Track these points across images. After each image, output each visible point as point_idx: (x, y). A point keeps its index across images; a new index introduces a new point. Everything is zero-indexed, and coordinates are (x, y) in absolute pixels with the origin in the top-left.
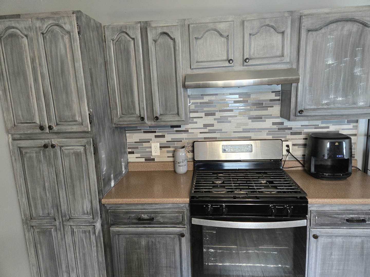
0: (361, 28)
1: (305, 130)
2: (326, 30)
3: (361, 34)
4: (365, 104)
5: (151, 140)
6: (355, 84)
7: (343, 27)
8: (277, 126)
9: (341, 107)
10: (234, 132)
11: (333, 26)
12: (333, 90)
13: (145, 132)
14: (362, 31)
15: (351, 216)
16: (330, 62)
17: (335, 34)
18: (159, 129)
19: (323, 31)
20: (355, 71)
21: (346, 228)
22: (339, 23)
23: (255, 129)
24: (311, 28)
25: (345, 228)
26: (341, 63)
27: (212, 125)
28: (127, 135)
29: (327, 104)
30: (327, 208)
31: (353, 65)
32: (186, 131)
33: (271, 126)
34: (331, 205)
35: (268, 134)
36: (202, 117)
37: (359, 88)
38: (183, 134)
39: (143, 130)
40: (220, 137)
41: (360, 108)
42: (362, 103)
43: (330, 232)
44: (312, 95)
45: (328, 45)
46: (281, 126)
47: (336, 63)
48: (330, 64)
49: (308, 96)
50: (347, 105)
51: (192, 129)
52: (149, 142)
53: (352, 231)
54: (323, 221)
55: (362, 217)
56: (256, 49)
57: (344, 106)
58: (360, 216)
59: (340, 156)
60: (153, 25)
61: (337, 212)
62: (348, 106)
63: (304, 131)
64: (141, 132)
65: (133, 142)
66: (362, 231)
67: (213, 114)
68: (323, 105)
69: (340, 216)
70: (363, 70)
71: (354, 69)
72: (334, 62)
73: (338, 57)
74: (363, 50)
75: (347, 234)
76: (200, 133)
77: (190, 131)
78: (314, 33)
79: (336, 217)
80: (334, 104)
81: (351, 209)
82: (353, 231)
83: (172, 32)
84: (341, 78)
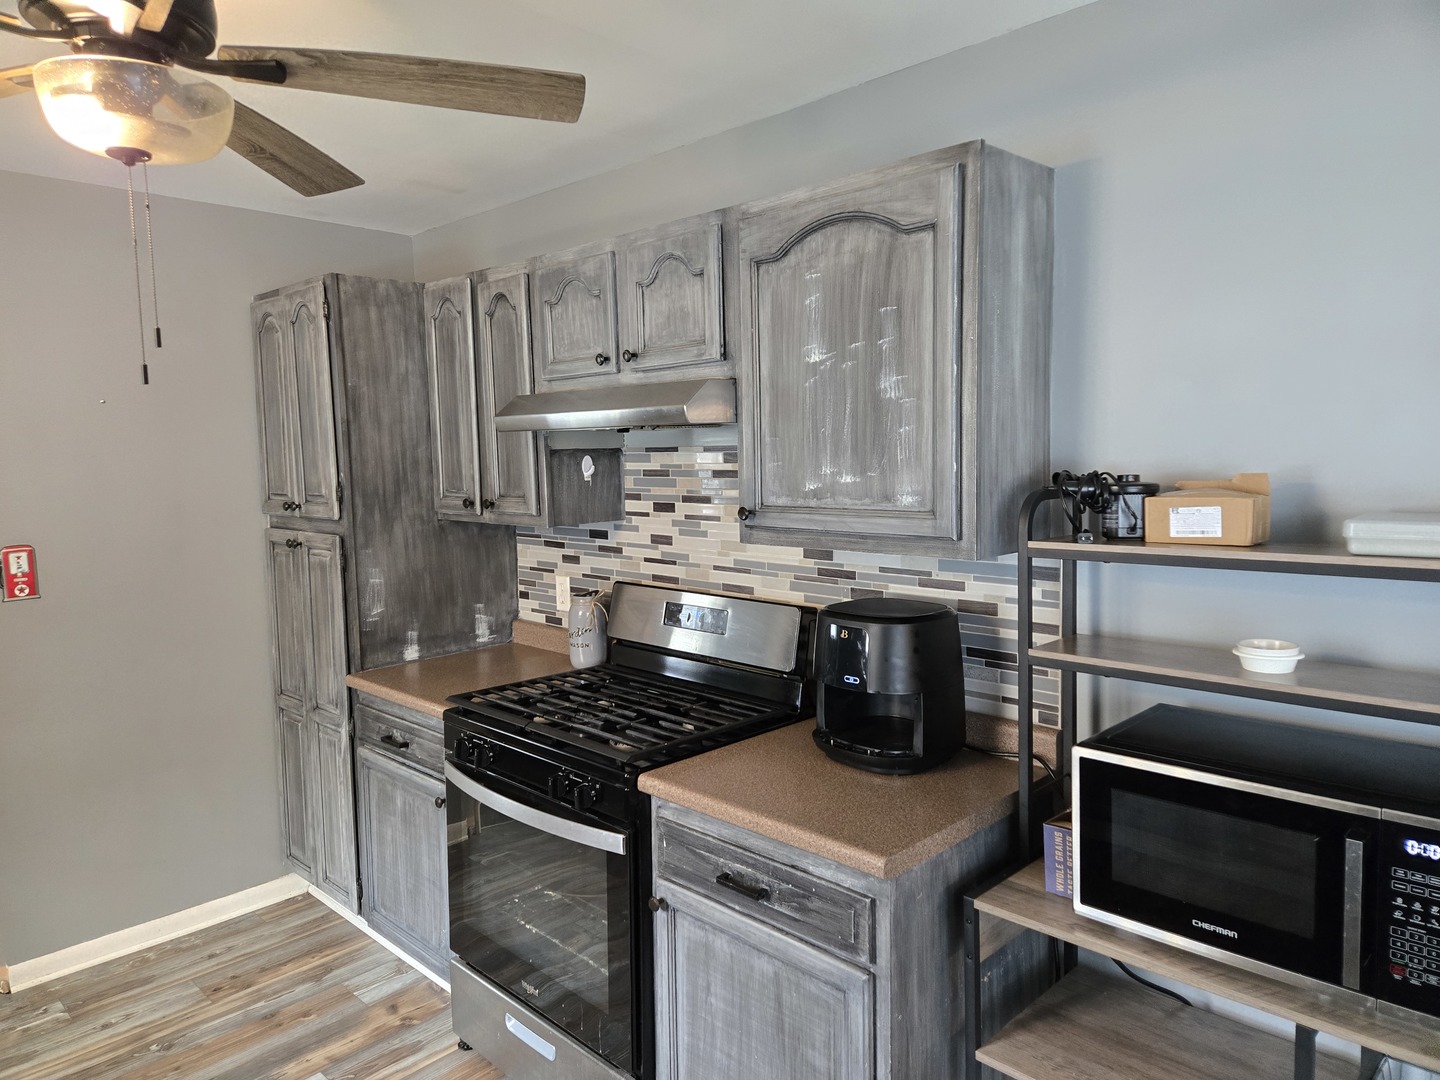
0: (888, 239)
1: (890, 585)
2: (799, 254)
3: (889, 260)
4: (917, 501)
5: (555, 565)
6: (886, 429)
7: (841, 242)
8: (816, 563)
9: (852, 507)
10: (716, 568)
11: (815, 241)
12: (828, 447)
13: (548, 544)
14: (892, 250)
15: (738, 867)
16: (815, 358)
17: (821, 265)
18: (570, 539)
19: (792, 258)
20: (883, 387)
21: (741, 910)
22: (829, 230)
23: (761, 565)
24: (761, 254)
25: (737, 907)
26: (844, 361)
27: (667, 540)
28: (520, 546)
29: (815, 494)
30: (694, 823)
31: (874, 366)
32: (618, 551)
33: (800, 561)
34: (703, 816)
35: (793, 588)
36: (647, 515)
37: (896, 444)
38: (613, 559)
39: (545, 537)
40: (684, 577)
41: (905, 514)
42: (910, 499)
43: (694, 904)
44: (780, 463)
45: (808, 302)
46: (825, 564)
47: (830, 358)
48: (815, 363)
49: (769, 466)
50: (867, 501)
51: (630, 545)
52: (553, 571)
53: (742, 922)
54: (679, 860)
55: (764, 881)
56: (653, 323)
57: (858, 505)
58: (759, 875)
59: (851, 680)
60: (491, 278)
61: (708, 841)
62: (869, 505)
63: (891, 591)
64: (539, 544)
65: (526, 568)
66: (765, 933)
67: (670, 508)
68: (806, 495)
69: (713, 856)
70: (903, 379)
71: (879, 379)
72: (825, 357)
73: (835, 342)
74: (899, 313)
75: (732, 928)
76: (646, 560)
77: (626, 551)
78: (773, 268)
79: (703, 858)
80: (833, 495)
81: (747, 844)
82: (746, 923)
83: (511, 293)
84: (845, 409)
